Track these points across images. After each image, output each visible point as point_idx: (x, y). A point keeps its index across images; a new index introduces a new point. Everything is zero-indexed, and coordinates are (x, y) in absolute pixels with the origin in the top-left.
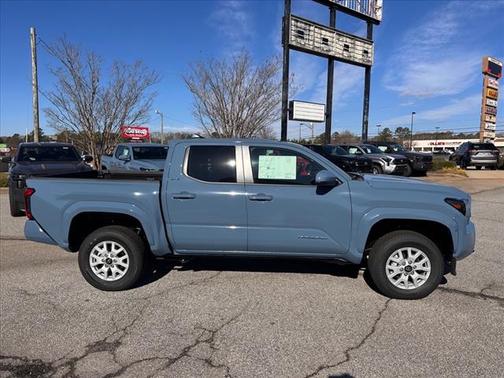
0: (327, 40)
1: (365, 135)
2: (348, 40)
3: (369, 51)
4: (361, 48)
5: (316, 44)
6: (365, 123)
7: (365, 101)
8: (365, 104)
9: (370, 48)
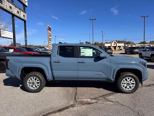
0: (11, 7)
1: (26, 45)
2: (18, 10)
3: (25, 16)
4: (23, 14)
5: (8, 8)
6: (26, 41)
7: (25, 33)
8: (25, 34)
9: (25, 15)
